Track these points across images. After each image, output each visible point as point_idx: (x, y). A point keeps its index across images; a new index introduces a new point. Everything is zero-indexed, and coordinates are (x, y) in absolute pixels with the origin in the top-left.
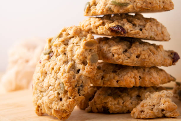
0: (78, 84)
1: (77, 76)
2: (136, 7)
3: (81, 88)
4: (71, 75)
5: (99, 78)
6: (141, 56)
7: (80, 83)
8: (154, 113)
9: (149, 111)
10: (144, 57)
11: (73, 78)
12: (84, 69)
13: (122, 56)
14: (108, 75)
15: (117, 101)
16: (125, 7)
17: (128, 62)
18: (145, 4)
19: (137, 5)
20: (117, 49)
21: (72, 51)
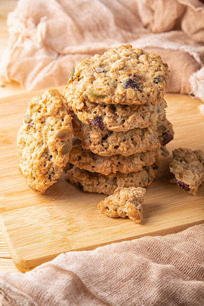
0: (49, 171)
1: (48, 163)
2: (114, 101)
3: (52, 174)
4: (41, 162)
5: (76, 158)
6: (120, 148)
7: (51, 170)
8: (117, 213)
9: (113, 211)
10: (122, 150)
11: (43, 165)
12: (55, 157)
13: (98, 147)
14: (85, 159)
15: (92, 182)
16: (102, 99)
17: (103, 154)
18: (124, 99)
19: (115, 100)
20: (94, 138)
21: (46, 134)
